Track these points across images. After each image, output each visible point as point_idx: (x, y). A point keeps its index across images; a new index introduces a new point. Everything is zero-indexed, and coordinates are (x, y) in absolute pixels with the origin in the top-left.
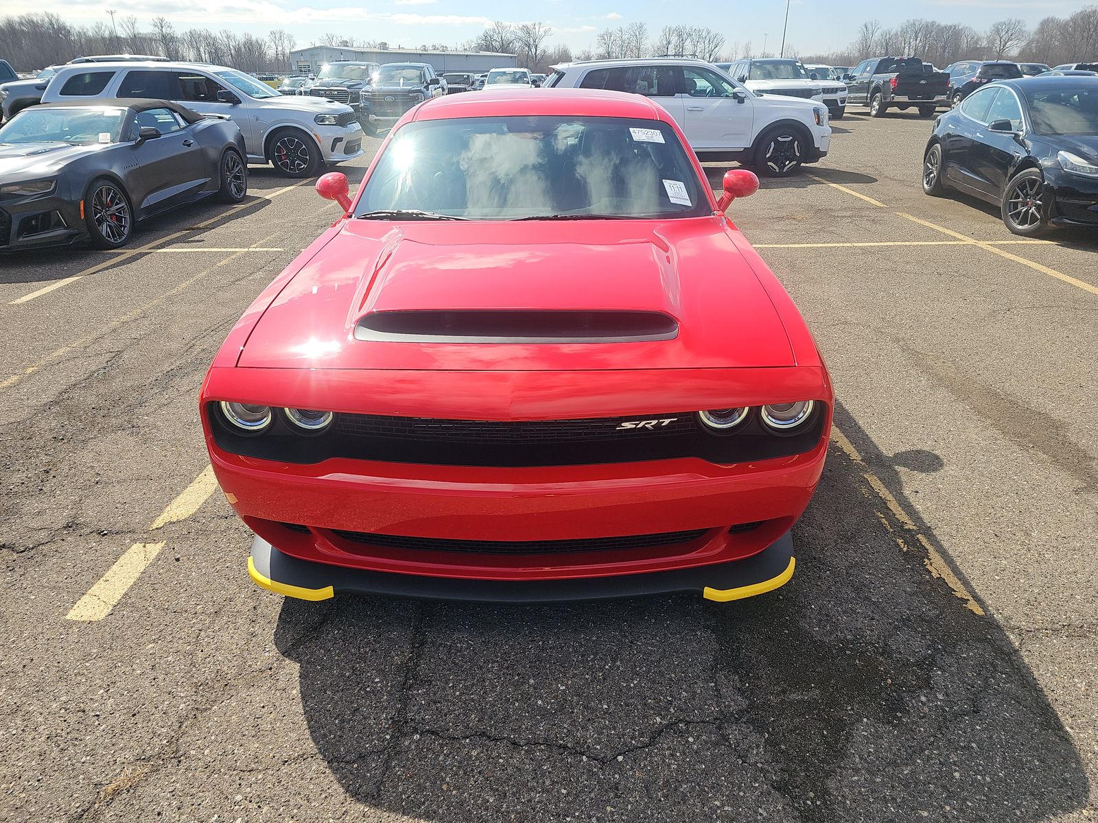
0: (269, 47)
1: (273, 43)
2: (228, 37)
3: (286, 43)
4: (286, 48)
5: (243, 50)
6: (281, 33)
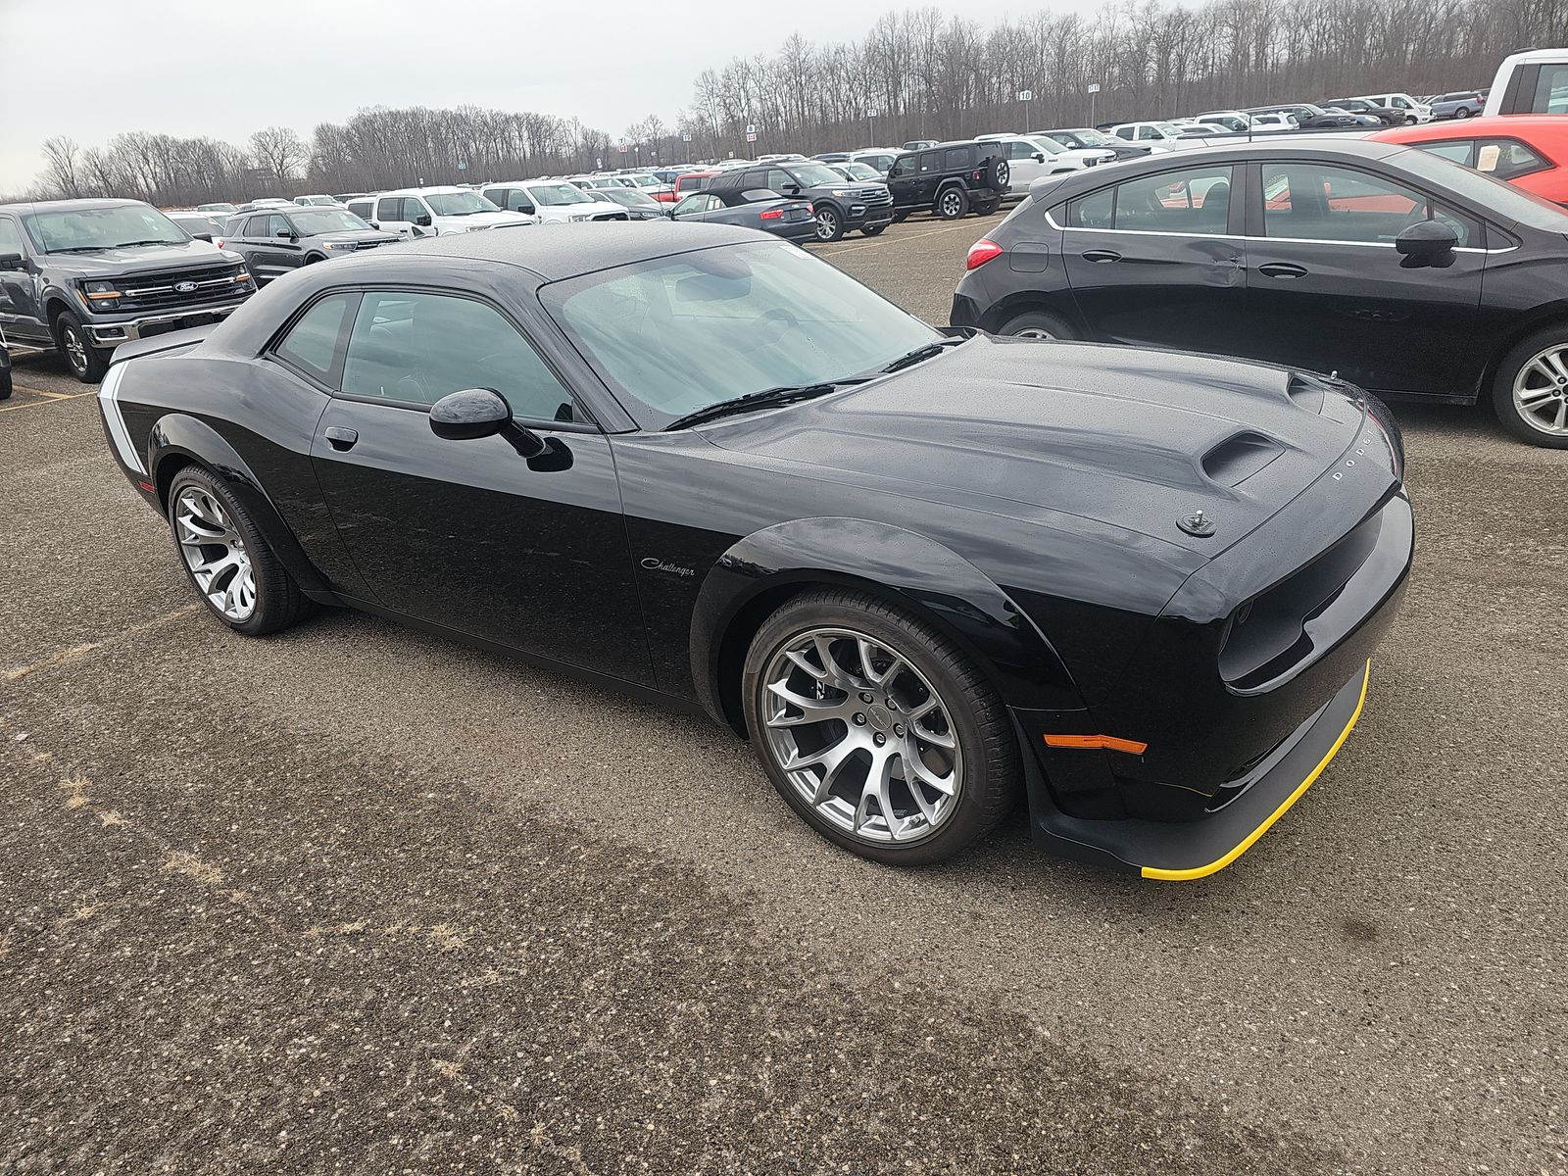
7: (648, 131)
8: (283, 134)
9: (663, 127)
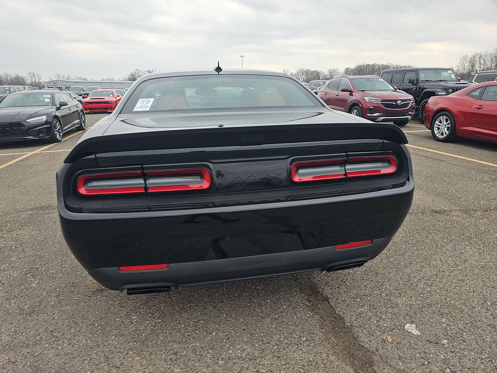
0: (28, 79)
1: (30, 78)
2: (7, 75)
3: (36, 77)
4: (37, 80)
5: (14, 81)
6: (34, 73)
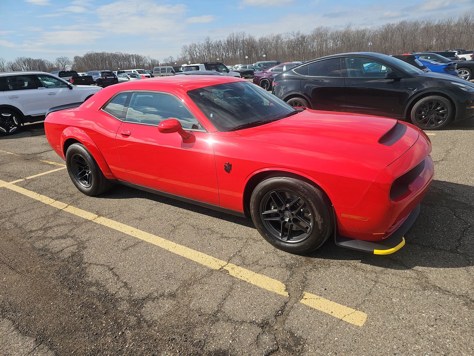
7: (169, 60)
8: (65, 58)
9: (174, 59)
